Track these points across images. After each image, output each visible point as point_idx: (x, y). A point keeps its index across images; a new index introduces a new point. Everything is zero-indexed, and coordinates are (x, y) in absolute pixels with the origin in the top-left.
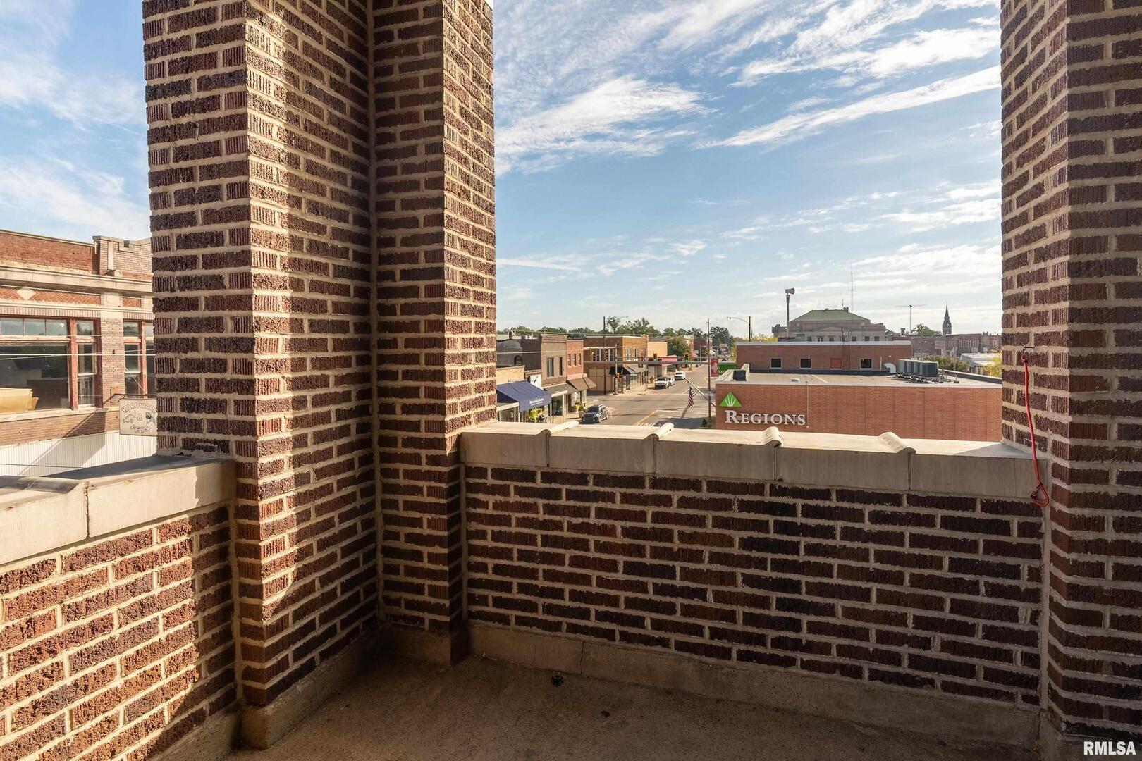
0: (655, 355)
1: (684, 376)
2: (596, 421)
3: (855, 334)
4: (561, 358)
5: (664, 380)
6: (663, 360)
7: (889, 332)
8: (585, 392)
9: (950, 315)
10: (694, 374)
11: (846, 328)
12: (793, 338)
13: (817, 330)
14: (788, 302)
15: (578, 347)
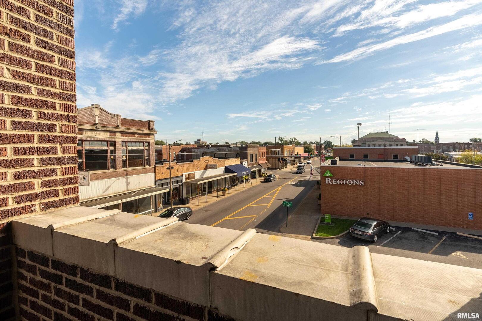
0: (298, 153)
1: (311, 162)
2: (270, 181)
3: (391, 143)
4: (256, 154)
5: (302, 163)
6: (302, 155)
7: (408, 142)
8: (267, 169)
9: (438, 134)
10: (315, 161)
11: (386, 141)
12: (360, 145)
13: (373, 141)
14: (358, 129)
15: (264, 150)
